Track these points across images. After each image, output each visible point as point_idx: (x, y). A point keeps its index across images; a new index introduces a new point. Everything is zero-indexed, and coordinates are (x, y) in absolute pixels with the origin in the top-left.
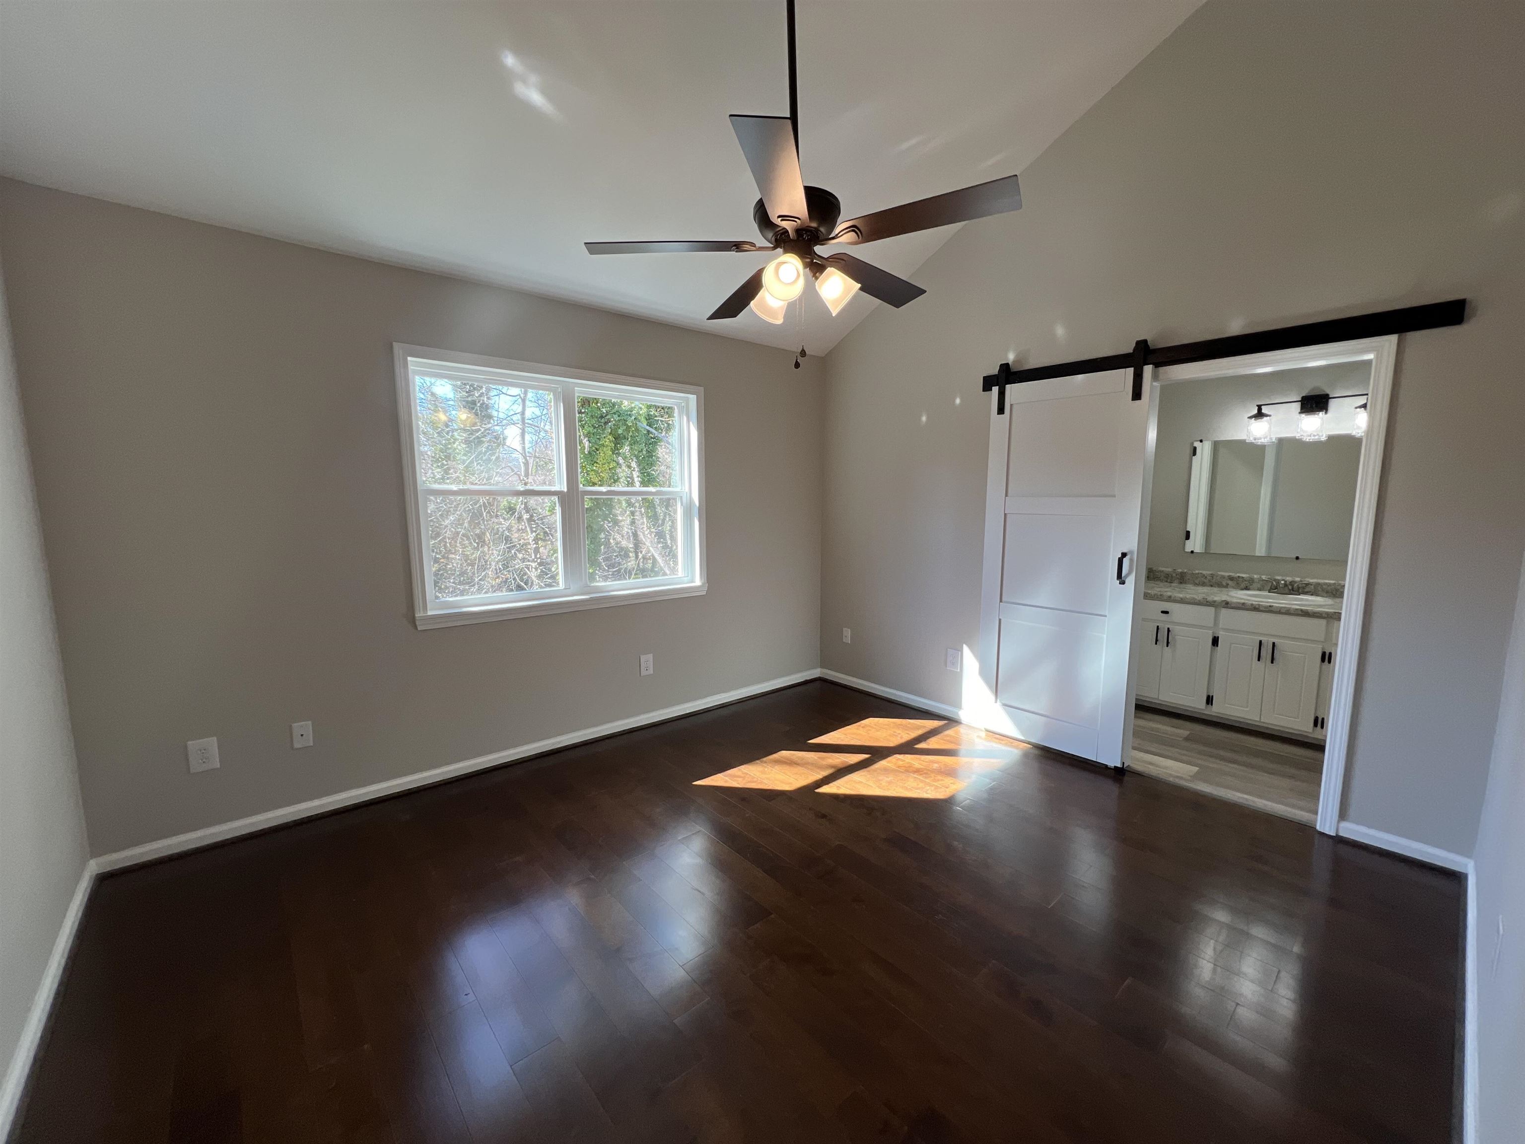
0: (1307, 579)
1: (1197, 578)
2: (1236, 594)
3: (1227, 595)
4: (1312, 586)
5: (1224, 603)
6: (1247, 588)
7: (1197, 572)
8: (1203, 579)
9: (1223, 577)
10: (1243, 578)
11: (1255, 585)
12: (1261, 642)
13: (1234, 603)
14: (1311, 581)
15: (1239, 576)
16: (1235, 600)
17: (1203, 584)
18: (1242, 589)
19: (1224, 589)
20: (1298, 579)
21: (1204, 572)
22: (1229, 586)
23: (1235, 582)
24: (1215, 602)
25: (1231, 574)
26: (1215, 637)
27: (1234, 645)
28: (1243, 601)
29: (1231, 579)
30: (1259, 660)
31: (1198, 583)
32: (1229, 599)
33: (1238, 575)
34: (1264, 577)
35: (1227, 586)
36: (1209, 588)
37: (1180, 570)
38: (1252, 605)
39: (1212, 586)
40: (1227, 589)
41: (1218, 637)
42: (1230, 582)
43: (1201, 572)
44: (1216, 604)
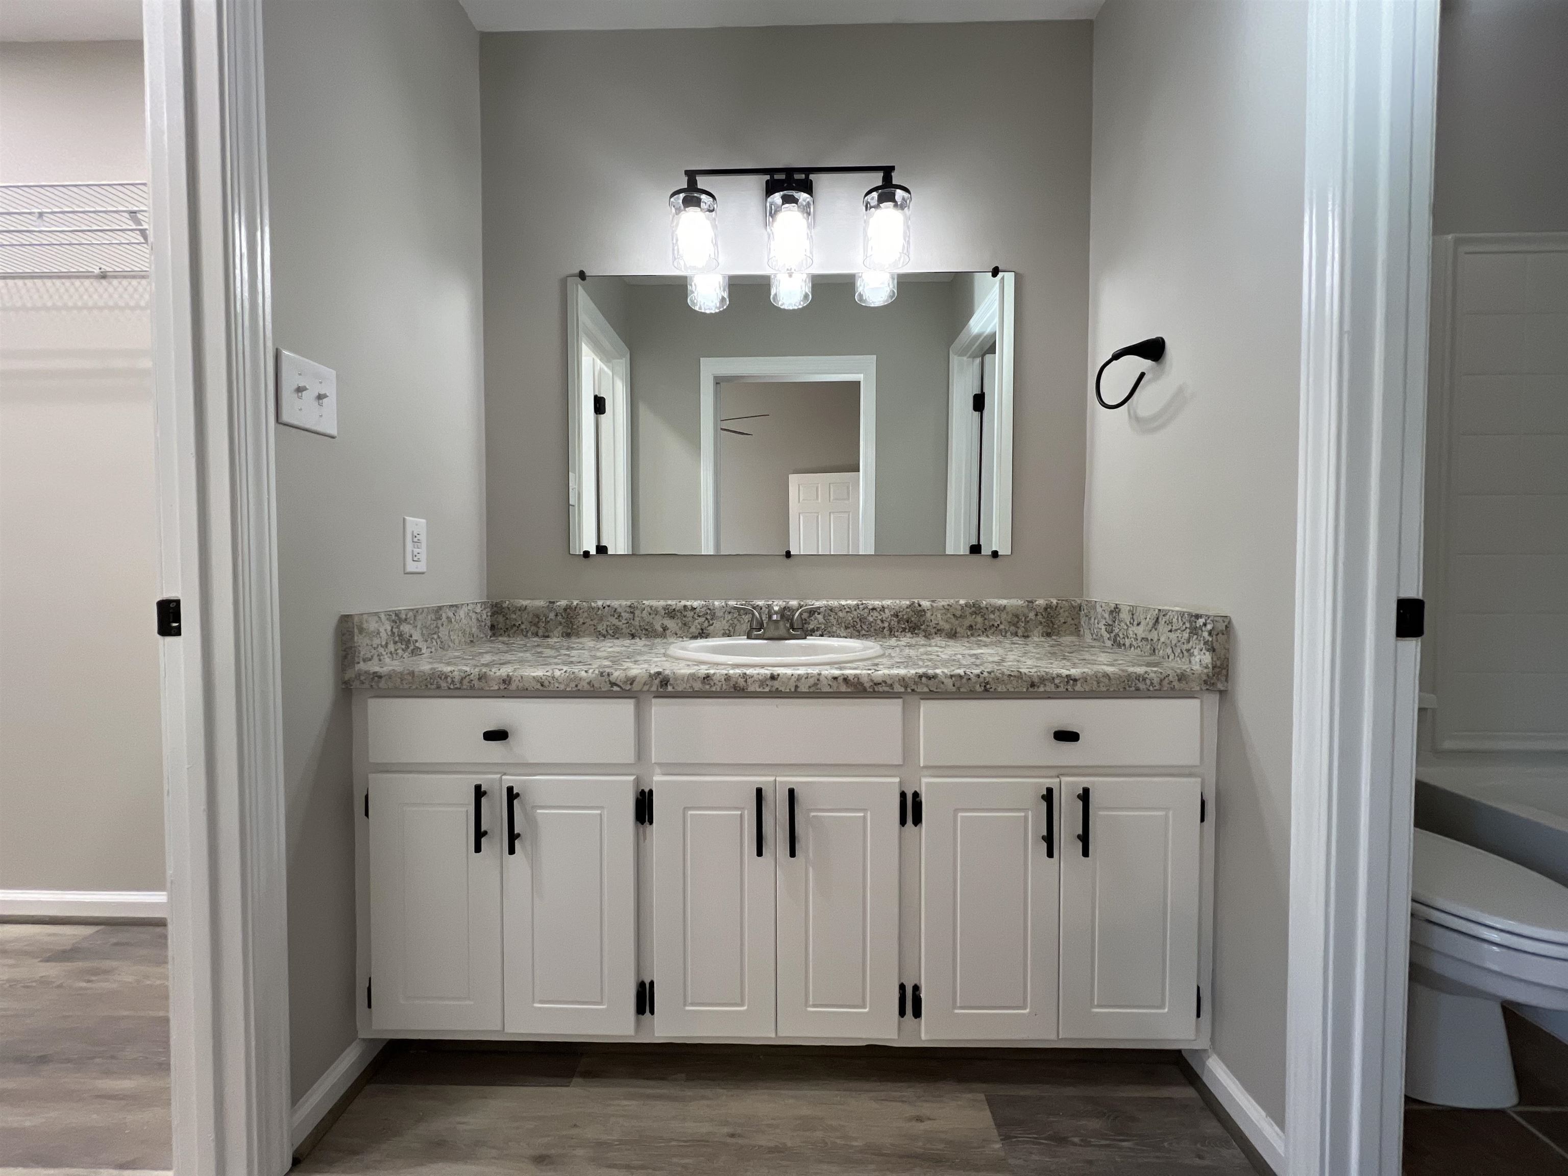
0: (809, 602)
1: (601, 620)
2: (683, 649)
3: (665, 655)
4: (820, 617)
5: (657, 682)
6: (703, 634)
7: (600, 603)
8: (614, 621)
9: (654, 611)
10: (694, 609)
11: (718, 625)
12: (759, 792)
13: (683, 678)
14: (817, 604)
15: (685, 606)
16: (684, 670)
17: (615, 633)
18: (694, 637)
19: (658, 640)
20: (794, 603)
21: (615, 603)
22: (668, 632)
23: (679, 621)
24: (632, 680)
25: (669, 602)
26: (643, 792)
27: (690, 812)
28: (703, 670)
29: (671, 613)
30: (760, 853)
31: (604, 632)
32: (667, 667)
33: (683, 603)
34: (732, 603)
35: (664, 633)
36: (627, 642)
37: (563, 603)
38: (728, 678)
39: (633, 636)
40: (665, 641)
41: (651, 792)
42: (671, 624)
43: (608, 603)
44: (636, 687)
